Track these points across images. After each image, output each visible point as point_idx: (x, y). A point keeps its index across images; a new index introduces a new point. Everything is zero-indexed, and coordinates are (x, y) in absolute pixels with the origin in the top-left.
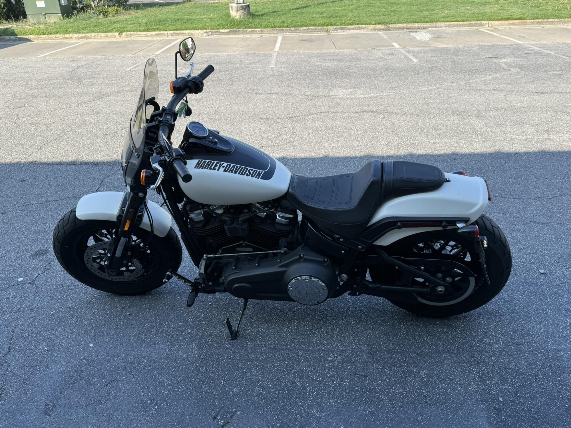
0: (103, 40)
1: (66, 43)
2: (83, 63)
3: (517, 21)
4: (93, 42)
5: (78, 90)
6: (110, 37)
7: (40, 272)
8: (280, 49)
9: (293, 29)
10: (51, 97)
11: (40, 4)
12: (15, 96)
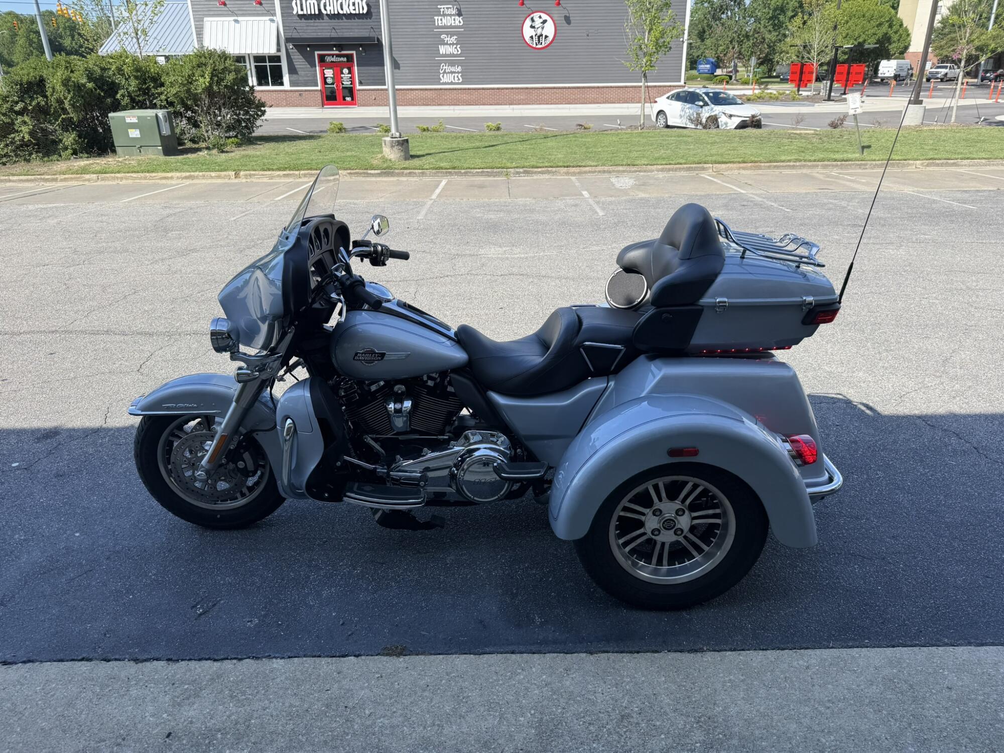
0: (214, 181)
1: (163, 184)
2: (178, 210)
3: (750, 165)
4: (200, 184)
5: (159, 245)
6: (223, 178)
7: (42, 456)
8: (439, 196)
9: (463, 171)
10: (121, 253)
11: (134, 133)
12: (75, 252)
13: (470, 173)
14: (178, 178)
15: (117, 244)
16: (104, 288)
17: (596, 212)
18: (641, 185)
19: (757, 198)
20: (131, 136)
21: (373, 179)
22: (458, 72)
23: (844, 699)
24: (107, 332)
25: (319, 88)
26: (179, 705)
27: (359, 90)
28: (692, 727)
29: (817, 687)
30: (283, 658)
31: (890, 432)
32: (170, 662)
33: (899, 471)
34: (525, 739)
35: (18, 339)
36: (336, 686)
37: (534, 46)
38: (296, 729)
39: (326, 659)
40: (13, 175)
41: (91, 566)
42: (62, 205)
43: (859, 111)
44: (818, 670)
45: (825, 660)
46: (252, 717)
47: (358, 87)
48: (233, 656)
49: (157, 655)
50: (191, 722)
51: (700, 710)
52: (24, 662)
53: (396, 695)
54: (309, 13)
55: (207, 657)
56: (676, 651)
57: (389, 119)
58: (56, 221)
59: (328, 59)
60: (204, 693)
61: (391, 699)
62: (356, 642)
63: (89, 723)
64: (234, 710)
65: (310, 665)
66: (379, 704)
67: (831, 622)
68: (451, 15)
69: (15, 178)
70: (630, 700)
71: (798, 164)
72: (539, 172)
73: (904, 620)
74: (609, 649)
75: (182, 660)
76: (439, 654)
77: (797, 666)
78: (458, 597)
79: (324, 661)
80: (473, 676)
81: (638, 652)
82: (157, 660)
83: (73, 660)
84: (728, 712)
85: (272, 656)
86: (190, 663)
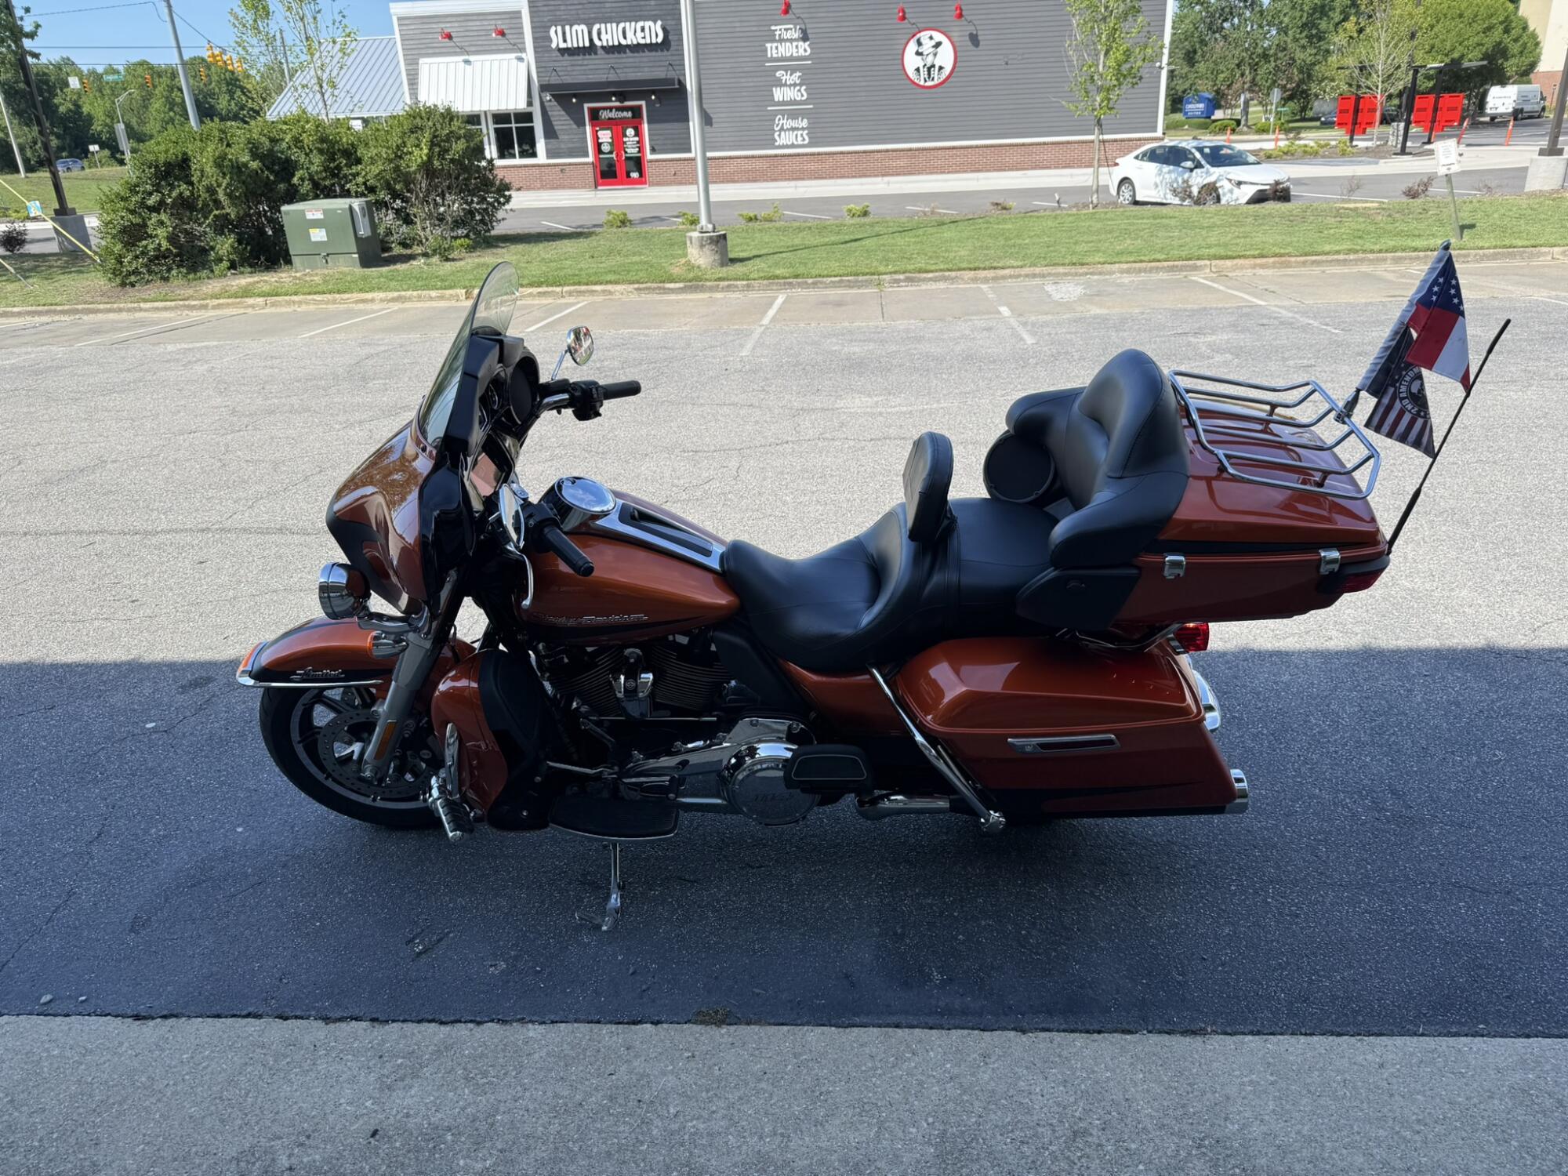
0: (434, 304)
1: (360, 311)
2: (382, 348)
3: (1271, 260)
4: (415, 308)
5: (355, 400)
6: (448, 299)
7: (188, 714)
8: (773, 320)
9: (810, 281)
10: (300, 413)
11: (318, 235)
12: (234, 412)
13: (821, 283)
14: (382, 300)
15: (295, 400)
16: (276, 465)
17: (1022, 339)
18: (1094, 296)
19: (1284, 312)
20: (313, 239)
21: (673, 297)
22: (803, 129)
23: (1444, 1119)
24: (281, 531)
25: (590, 159)
26: (389, 1088)
27: (651, 161)
28: (1189, 1154)
29: (1397, 1097)
30: (544, 1023)
31: (1517, 688)
32: (375, 1024)
33: (1533, 751)
34: (918, 1162)
35: (154, 540)
36: (624, 1068)
37: (922, 83)
38: (563, 1132)
39: (609, 1026)
40: (145, 301)
41: (260, 878)
42: (215, 343)
43: (1455, 169)
44: (1398, 1070)
45: (1412, 1054)
46: (497, 1111)
47: (649, 156)
48: (469, 1018)
49: (357, 1012)
50: (408, 1115)
51: (1201, 1128)
52: (165, 1017)
53: (715, 1085)
54: (575, 45)
55: (430, 1018)
56: (1160, 1032)
57: (698, 203)
58: (206, 366)
59: (604, 115)
60: (427, 1072)
61: (708, 1091)
62: (654, 1001)
63: (258, 1112)
64: (470, 1099)
65: (584, 1035)
66: (690, 1098)
67: (1420, 994)
68: (791, 41)
69: (148, 305)
70: (1087, 1108)
71: (1352, 257)
72: (930, 279)
73: (1546, 993)
74: (1052, 1026)
75: (393, 1021)
76: (783, 1024)
77: (1364, 1063)
78: (810, 937)
79: (605, 1029)
80: (835, 1061)
81: (1099, 1032)
82: (356, 1019)
83: (234, 1016)
84: (1250, 1133)
85: (528, 1019)
86: (405, 1025)
